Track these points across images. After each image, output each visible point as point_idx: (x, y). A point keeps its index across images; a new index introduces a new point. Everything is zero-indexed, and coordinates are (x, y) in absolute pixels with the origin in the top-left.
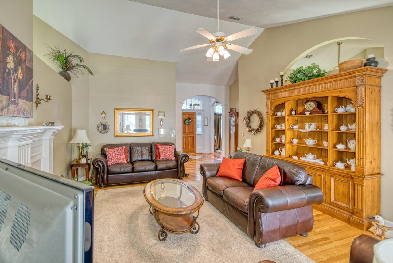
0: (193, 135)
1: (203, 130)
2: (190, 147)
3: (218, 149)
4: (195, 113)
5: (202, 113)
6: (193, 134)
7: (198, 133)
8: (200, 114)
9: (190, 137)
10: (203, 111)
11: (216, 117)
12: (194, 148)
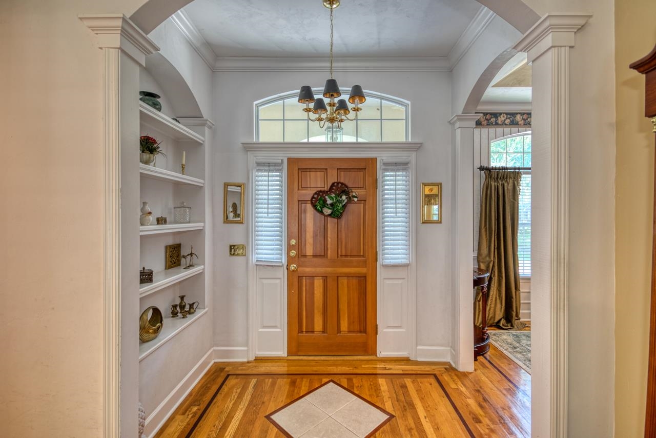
0: (363, 270)
1: (417, 244)
2: (344, 326)
3: (503, 322)
4: (374, 160)
5: (412, 157)
6: (365, 264)
7: (387, 262)
8: (402, 166)
9: (348, 276)
10: (416, 147)
11: (493, 184)
12: (365, 332)
